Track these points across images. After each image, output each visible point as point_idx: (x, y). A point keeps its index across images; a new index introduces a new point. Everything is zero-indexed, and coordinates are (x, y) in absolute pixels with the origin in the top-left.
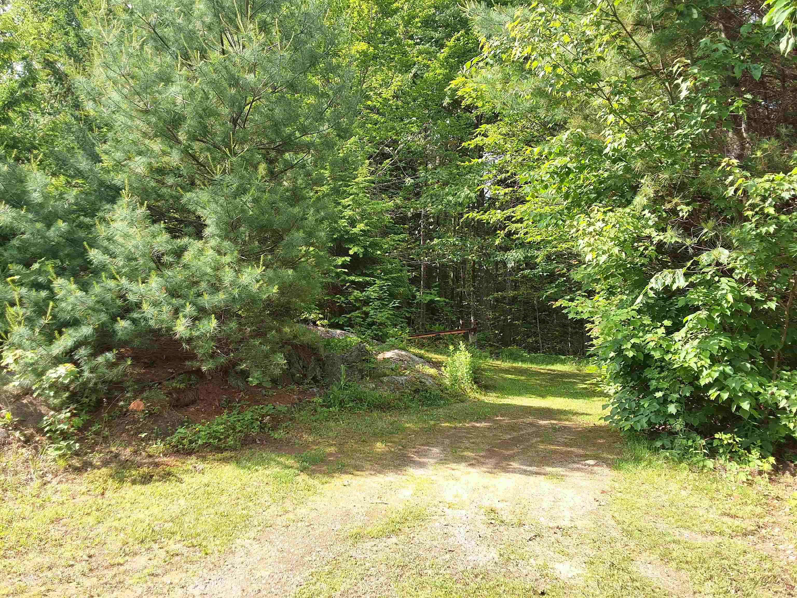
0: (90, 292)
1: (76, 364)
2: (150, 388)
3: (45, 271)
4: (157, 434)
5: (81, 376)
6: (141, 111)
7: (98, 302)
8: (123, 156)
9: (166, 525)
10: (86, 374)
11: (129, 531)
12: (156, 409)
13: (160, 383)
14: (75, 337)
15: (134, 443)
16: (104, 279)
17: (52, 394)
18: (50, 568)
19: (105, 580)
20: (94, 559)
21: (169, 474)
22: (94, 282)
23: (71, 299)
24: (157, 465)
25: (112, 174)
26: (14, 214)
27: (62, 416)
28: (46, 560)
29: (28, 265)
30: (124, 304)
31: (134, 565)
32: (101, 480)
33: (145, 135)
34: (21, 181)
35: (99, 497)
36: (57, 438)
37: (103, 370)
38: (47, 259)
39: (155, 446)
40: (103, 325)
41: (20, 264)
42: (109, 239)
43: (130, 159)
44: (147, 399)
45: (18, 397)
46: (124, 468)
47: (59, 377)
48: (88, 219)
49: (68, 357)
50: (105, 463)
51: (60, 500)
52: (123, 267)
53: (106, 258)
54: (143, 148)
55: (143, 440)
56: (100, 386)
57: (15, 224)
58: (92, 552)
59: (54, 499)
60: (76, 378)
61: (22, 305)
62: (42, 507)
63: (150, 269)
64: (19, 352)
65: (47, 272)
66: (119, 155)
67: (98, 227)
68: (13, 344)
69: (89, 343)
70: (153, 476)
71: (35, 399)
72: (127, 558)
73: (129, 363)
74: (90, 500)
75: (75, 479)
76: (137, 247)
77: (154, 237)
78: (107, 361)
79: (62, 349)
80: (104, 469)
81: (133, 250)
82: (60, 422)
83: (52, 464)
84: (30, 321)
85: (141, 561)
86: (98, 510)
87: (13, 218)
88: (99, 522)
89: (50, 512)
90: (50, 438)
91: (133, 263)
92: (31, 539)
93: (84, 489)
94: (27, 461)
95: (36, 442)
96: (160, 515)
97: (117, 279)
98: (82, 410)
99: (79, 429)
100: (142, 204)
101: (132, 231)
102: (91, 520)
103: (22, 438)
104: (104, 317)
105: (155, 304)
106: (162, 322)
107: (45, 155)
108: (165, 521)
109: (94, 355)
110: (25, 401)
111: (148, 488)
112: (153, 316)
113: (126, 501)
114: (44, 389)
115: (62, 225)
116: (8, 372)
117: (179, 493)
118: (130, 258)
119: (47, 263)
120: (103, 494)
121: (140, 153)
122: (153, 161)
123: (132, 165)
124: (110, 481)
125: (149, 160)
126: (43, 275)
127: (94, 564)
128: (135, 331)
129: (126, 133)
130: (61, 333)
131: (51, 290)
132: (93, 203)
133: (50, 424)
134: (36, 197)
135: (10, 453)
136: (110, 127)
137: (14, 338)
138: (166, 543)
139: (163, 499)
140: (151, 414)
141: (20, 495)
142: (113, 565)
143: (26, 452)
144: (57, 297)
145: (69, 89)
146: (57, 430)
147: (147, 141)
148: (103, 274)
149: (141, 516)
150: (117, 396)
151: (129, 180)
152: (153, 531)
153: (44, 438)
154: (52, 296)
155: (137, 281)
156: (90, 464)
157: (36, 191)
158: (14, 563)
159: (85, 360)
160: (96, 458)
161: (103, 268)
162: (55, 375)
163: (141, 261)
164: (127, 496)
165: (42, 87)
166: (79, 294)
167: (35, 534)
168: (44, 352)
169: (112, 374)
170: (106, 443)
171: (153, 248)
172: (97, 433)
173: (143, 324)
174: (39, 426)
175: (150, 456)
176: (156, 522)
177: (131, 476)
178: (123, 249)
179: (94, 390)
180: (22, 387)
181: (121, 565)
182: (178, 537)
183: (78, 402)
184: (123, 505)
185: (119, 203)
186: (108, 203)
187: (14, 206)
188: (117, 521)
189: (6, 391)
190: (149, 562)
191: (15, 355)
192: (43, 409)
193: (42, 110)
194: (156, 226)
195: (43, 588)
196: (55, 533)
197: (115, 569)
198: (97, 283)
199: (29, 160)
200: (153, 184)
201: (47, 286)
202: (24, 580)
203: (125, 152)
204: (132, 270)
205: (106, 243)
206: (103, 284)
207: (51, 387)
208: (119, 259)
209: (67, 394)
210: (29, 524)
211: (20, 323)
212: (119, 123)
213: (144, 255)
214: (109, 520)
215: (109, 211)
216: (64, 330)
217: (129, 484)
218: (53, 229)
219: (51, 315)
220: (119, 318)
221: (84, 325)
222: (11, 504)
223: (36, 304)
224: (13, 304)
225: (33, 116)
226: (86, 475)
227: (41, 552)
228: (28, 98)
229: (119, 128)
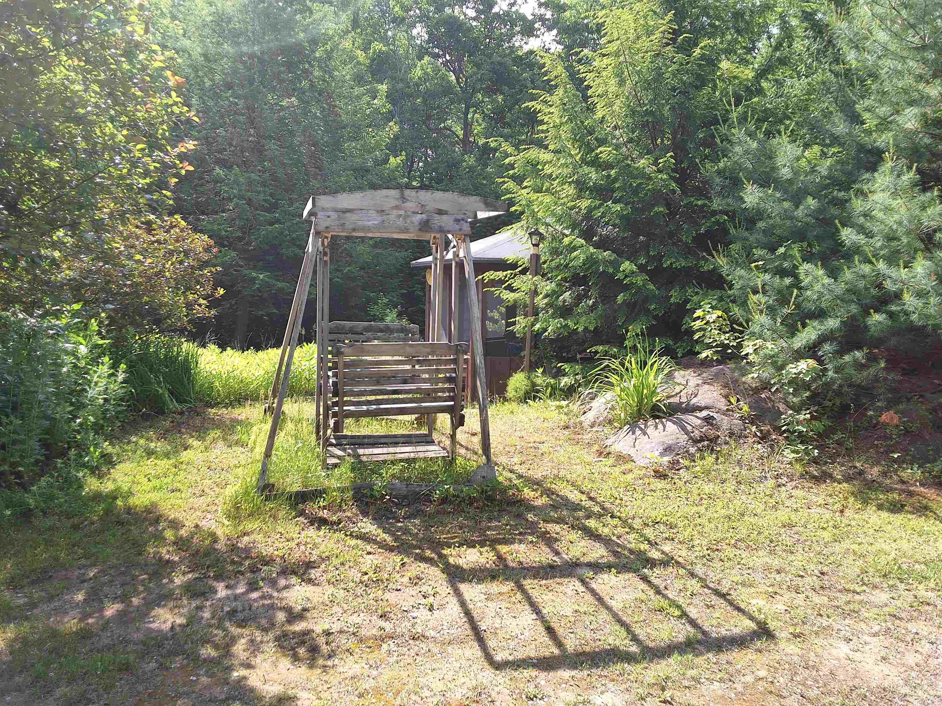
0: (840, 280)
1: (820, 361)
2: (908, 400)
3: (791, 256)
4: (914, 457)
5: (824, 375)
6: (917, 49)
7: (848, 290)
8: (889, 111)
9: (917, 566)
10: (830, 373)
11: (870, 559)
12: (915, 426)
13: (921, 396)
14: (820, 330)
15: (883, 463)
16: (857, 262)
17: (791, 390)
18: (779, 572)
19: (836, 603)
20: (826, 577)
21: (926, 508)
22: (845, 267)
23: (817, 287)
24: (911, 494)
25: (875, 135)
26: (761, 195)
27: (801, 417)
28: (776, 563)
29: (773, 250)
30: (880, 294)
31: (873, 599)
32: (841, 495)
33: (920, 78)
34: (771, 158)
35: (838, 514)
36: (795, 440)
37: (850, 371)
38: (793, 243)
39: (909, 471)
40: (853, 318)
41: (765, 248)
42: (865, 215)
43: (898, 112)
44: (903, 413)
45: (757, 391)
46: (869, 489)
47: (799, 373)
48: (843, 193)
49: (811, 353)
50: (848, 479)
51: (795, 506)
52: (881, 248)
53: (861, 239)
54: (915, 95)
55: (895, 461)
56: (845, 389)
57: (762, 205)
58: (825, 569)
59: (788, 503)
60: (819, 377)
61: (764, 293)
62: (775, 508)
63: (916, 251)
64: (759, 342)
65: (792, 257)
66: (884, 110)
67: (854, 200)
68: (753, 334)
69: (835, 339)
70: (905, 505)
71: (773, 394)
72: (864, 588)
73: (883, 365)
74: (828, 515)
75: (812, 488)
76: (900, 223)
77: (924, 208)
78: (855, 360)
79: (804, 342)
80: (845, 485)
81: (895, 227)
82: (798, 423)
83: (788, 466)
84: (771, 310)
85: (881, 597)
86: (835, 527)
87: (760, 198)
88: (836, 541)
89: (783, 515)
90: (787, 438)
91: (894, 244)
92: (761, 538)
93: (821, 502)
94: (762, 458)
95: (772, 440)
96: (911, 552)
97: (873, 263)
98: (824, 414)
99: (820, 435)
100: (910, 168)
101: (895, 203)
102: (827, 535)
103: (758, 434)
104: (854, 309)
105: (920, 294)
106: (928, 317)
107: (797, 123)
108: (917, 562)
109: (840, 353)
110: (763, 396)
111: (898, 519)
112: (916, 309)
113: (869, 526)
114: (783, 384)
115: (811, 202)
116: (747, 363)
117: (937, 533)
118: (891, 238)
119: (793, 246)
120: (842, 511)
121: (912, 103)
122: (928, 110)
123: (900, 119)
124: (851, 500)
125: (923, 110)
126: (789, 260)
127: (826, 582)
128: (892, 327)
129: (895, 80)
130: (804, 326)
131: (796, 276)
132: (850, 173)
133: (788, 424)
134: (785, 173)
135: (745, 446)
136: (874, 76)
137: (755, 328)
138: (914, 586)
139: (916, 536)
140: (908, 432)
141: (752, 491)
142: (848, 591)
143: (761, 449)
144: (802, 285)
145: (830, 42)
146: (795, 431)
147: (921, 86)
148: (856, 258)
149: (886, 548)
150: (865, 404)
151: (894, 140)
152: (900, 567)
153: (780, 438)
154: (797, 284)
155: (899, 265)
156: (831, 476)
157: (785, 166)
158: (743, 556)
159: (830, 358)
160: (837, 471)
161: (857, 250)
162: (794, 371)
163: (905, 240)
164: (871, 521)
165: (798, 46)
166: (827, 281)
167: (766, 533)
168: (784, 345)
169: (861, 377)
170: (849, 456)
171: (921, 224)
172: (839, 443)
173: (902, 319)
174: (776, 424)
175: (903, 482)
176: (904, 559)
177: (877, 499)
178: (883, 227)
179: (839, 393)
180: (761, 381)
181: (858, 593)
182: (932, 585)
183: (820, 404)
184: (865, 530)
185: (881, 169)
186: (867, 170)
187: (761, 186)
188: (857, 545)
189: (744, 383)
190: (892, 601)
191: (755, 345)
192: (782, 407)
193: (798, 73)
194: (928, 194)
195: (770, 589)
196: (787, 539)
197: (850, 595)
198: (849, 268)
199: (779, 133)
200: (927, 140)
201: (793, 273)
202: (753, 575)
203: (892, 104)
204: (892, 252)
205: (862, 220)
206: (856, 270)
207: (790, 383)
208: (877, 238)
209: (808, 394)
210: (760, 522)
211: (761, 312)
212: (886, 70)
213: (908, 233)
214: (847, 541)
215: (869, 180)
216: (808, 321)
217: (874, 508)
218: (801, 207)
219: (794, 304)
220: (872, 311)
221: (830, 316)
222: (743, 497)
223: (779, 292)
224: (755, 292)
225: (789, 82)
226: (824, 486)
227: (771, 553)
228: (783, 61)
229: (886, 76)
